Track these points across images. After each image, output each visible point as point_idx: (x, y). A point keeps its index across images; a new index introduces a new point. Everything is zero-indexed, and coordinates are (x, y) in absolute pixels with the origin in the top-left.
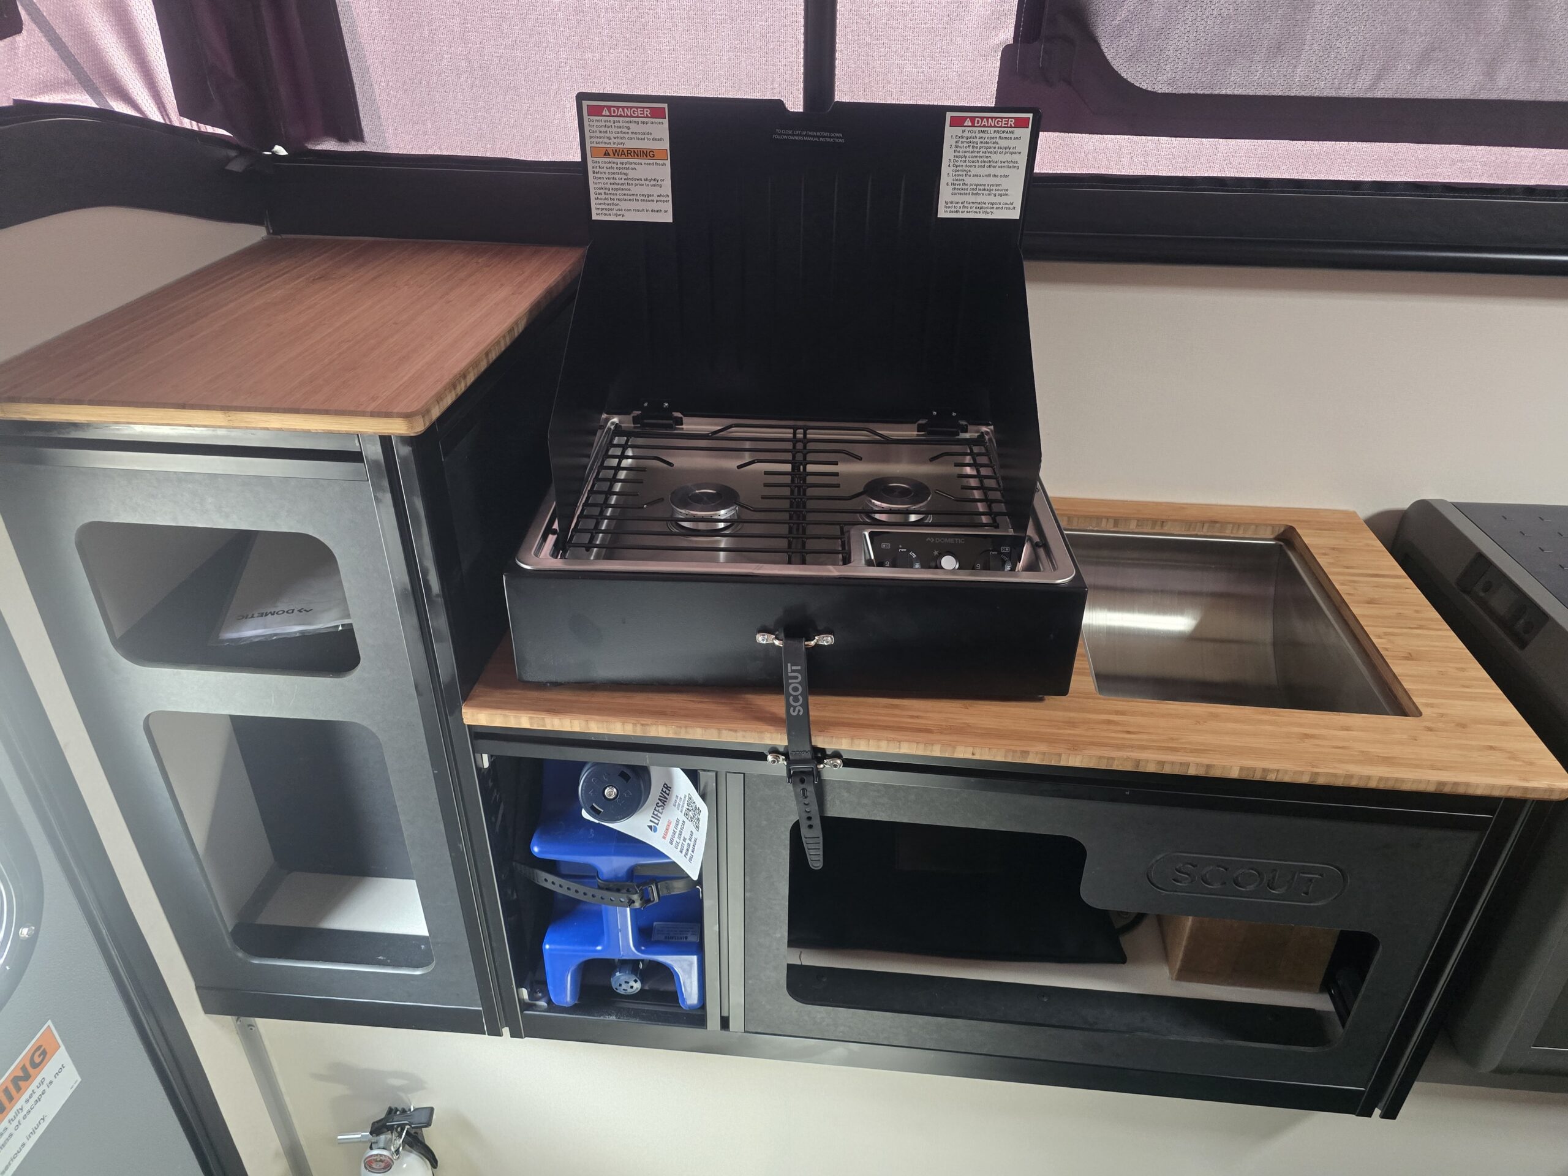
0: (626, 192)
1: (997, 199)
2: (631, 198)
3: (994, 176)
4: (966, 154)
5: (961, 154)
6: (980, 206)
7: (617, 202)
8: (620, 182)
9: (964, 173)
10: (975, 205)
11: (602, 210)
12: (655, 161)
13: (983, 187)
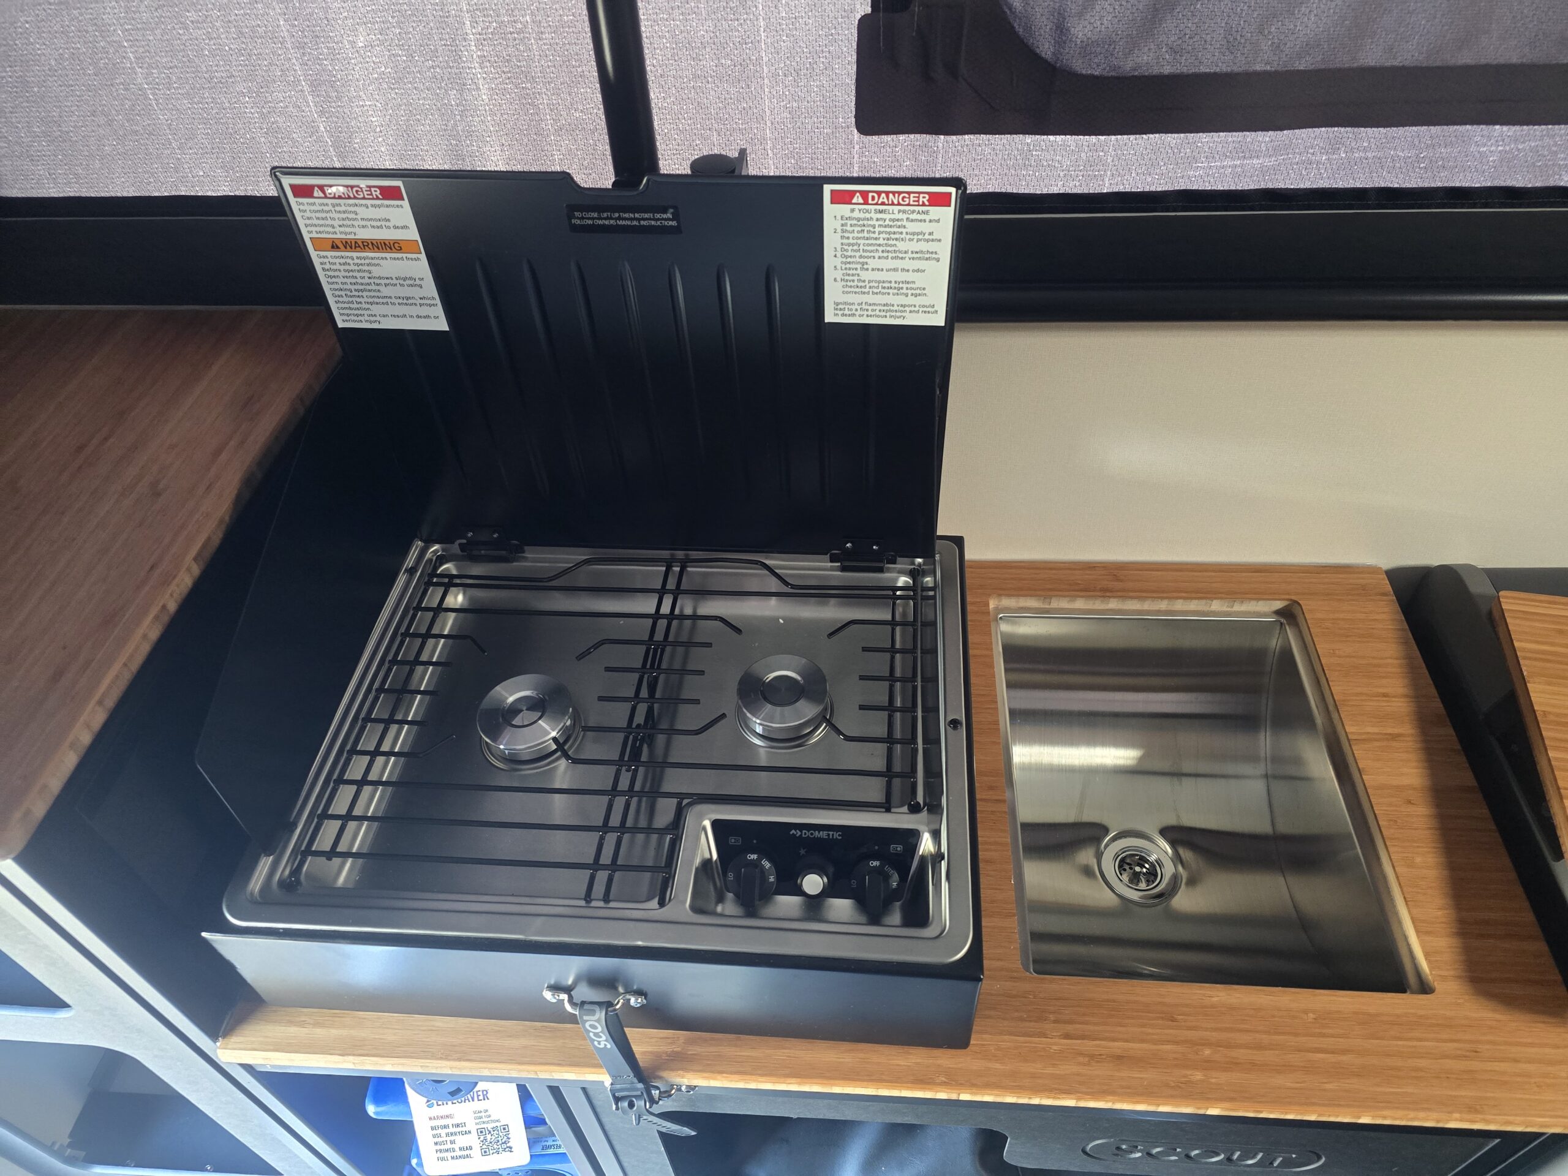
0: (376, 294)
1: (911, 300)
2: (385, 300)
3: (903, 270)
4: (859, 241)
5: (851, 241)
6: (885, 308)
7: (367, 306)
8: (363, 281)
9: (859, 266)
10: (878, 308)
11: (348, 315)
12: (404, 255)
13: (889, 285)
